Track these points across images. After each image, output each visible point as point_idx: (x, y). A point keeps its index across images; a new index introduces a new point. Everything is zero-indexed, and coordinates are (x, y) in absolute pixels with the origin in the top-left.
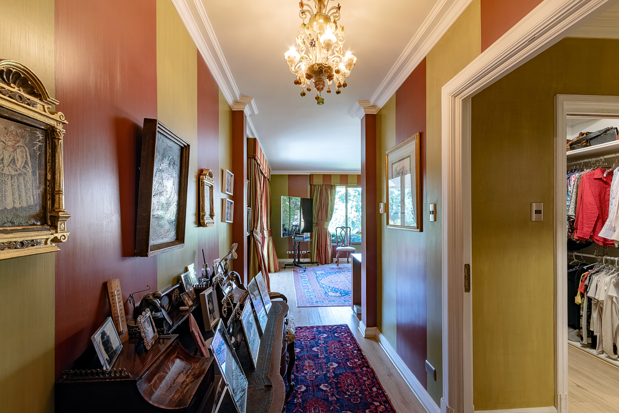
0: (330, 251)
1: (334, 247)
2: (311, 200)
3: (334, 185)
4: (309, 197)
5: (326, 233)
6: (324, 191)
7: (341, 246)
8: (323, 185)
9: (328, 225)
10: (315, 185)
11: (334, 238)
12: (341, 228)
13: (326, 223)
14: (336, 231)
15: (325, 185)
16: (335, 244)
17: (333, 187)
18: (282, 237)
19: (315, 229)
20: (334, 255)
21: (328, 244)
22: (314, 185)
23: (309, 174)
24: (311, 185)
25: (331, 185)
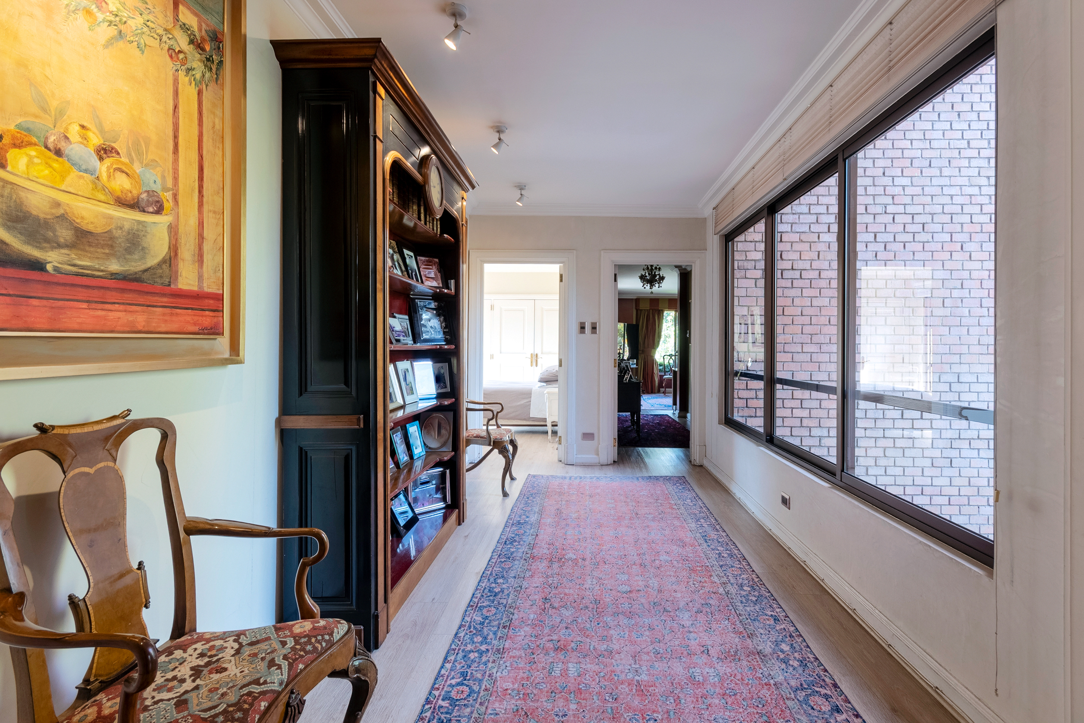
0: (657, 380)
1: (661, 376)
2: (637, 325)
4: (634, 323)
5: (653, 361)
6: (651, 316)
8: (650, 310)
9: (655, 353)
11: (661, 367)
12: (669, 356)
13: (653, 350)
14: (664, 359)
16: (663, 374)
19: (641, 357)
20: (660, 386)
21: (655, 373)
22: (640, 310)
24: (637, 310)
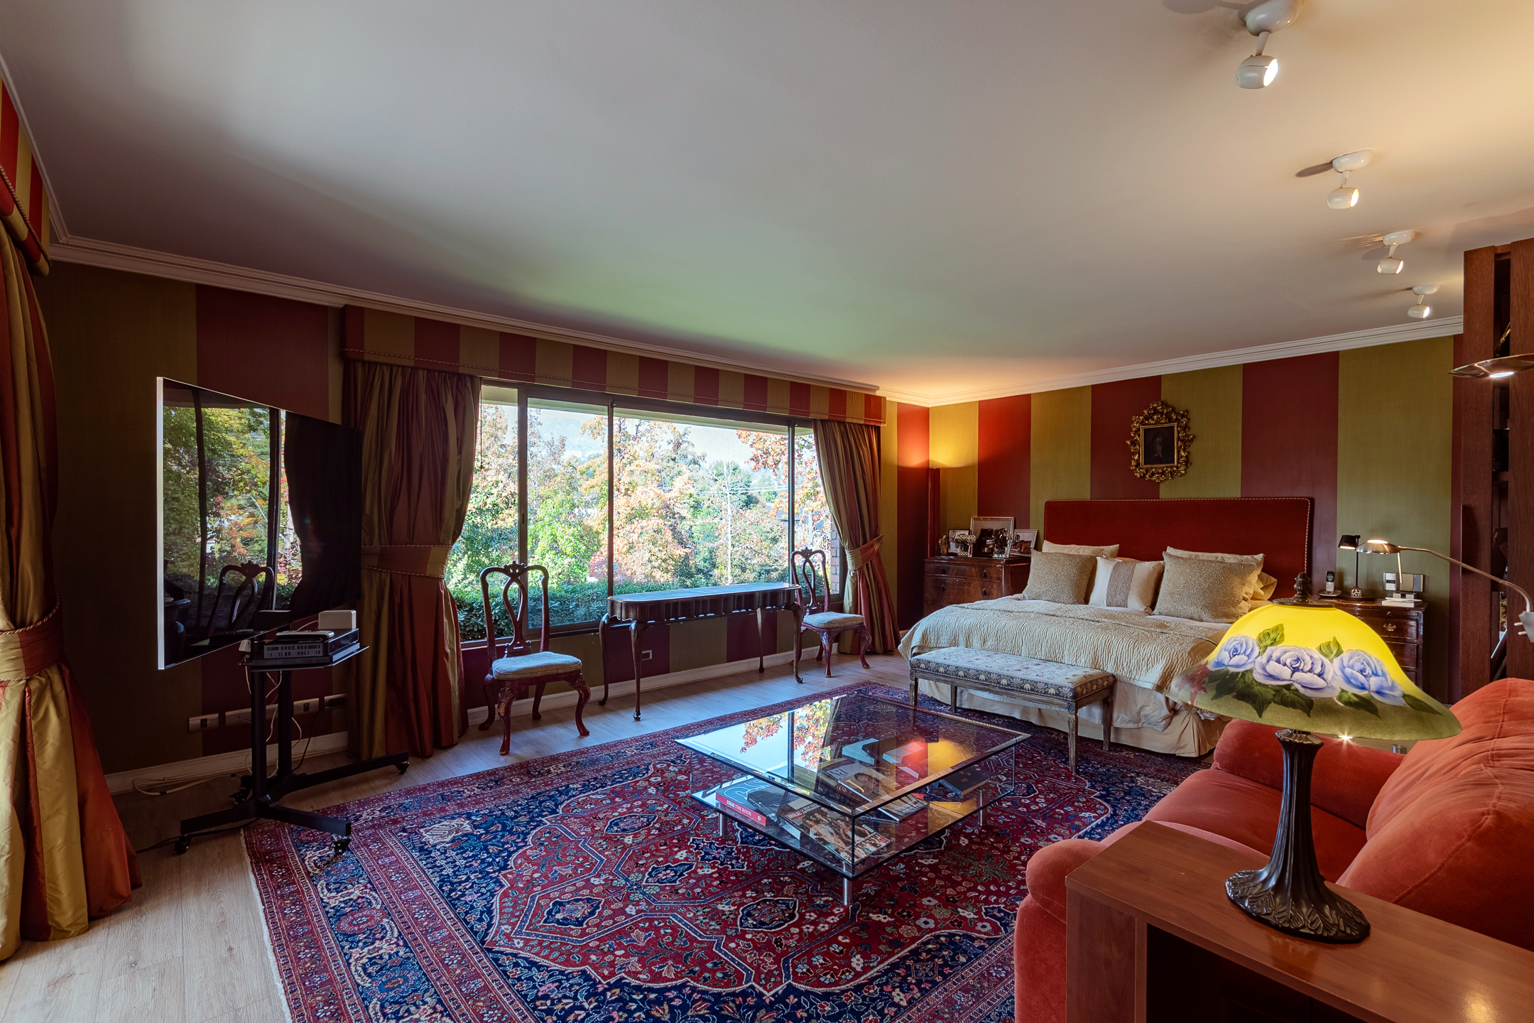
0: (455, 674)
1: (477, 664)
2: (350, 432)
3: (472, 377)
5: (436, 598)
6: (423, 397)
7: (511, 655)
8: (415, 369)
9: (442, 564)
10: (370, 363)
13: (435, 550)
14: (485, 586)
15: (429, 371)
17: (469, 385)
18: (161, 666)
21: (449, 651)
22: (364, 362)
23: (339, 302)
24: (348, 363)
25: (459, 375)
